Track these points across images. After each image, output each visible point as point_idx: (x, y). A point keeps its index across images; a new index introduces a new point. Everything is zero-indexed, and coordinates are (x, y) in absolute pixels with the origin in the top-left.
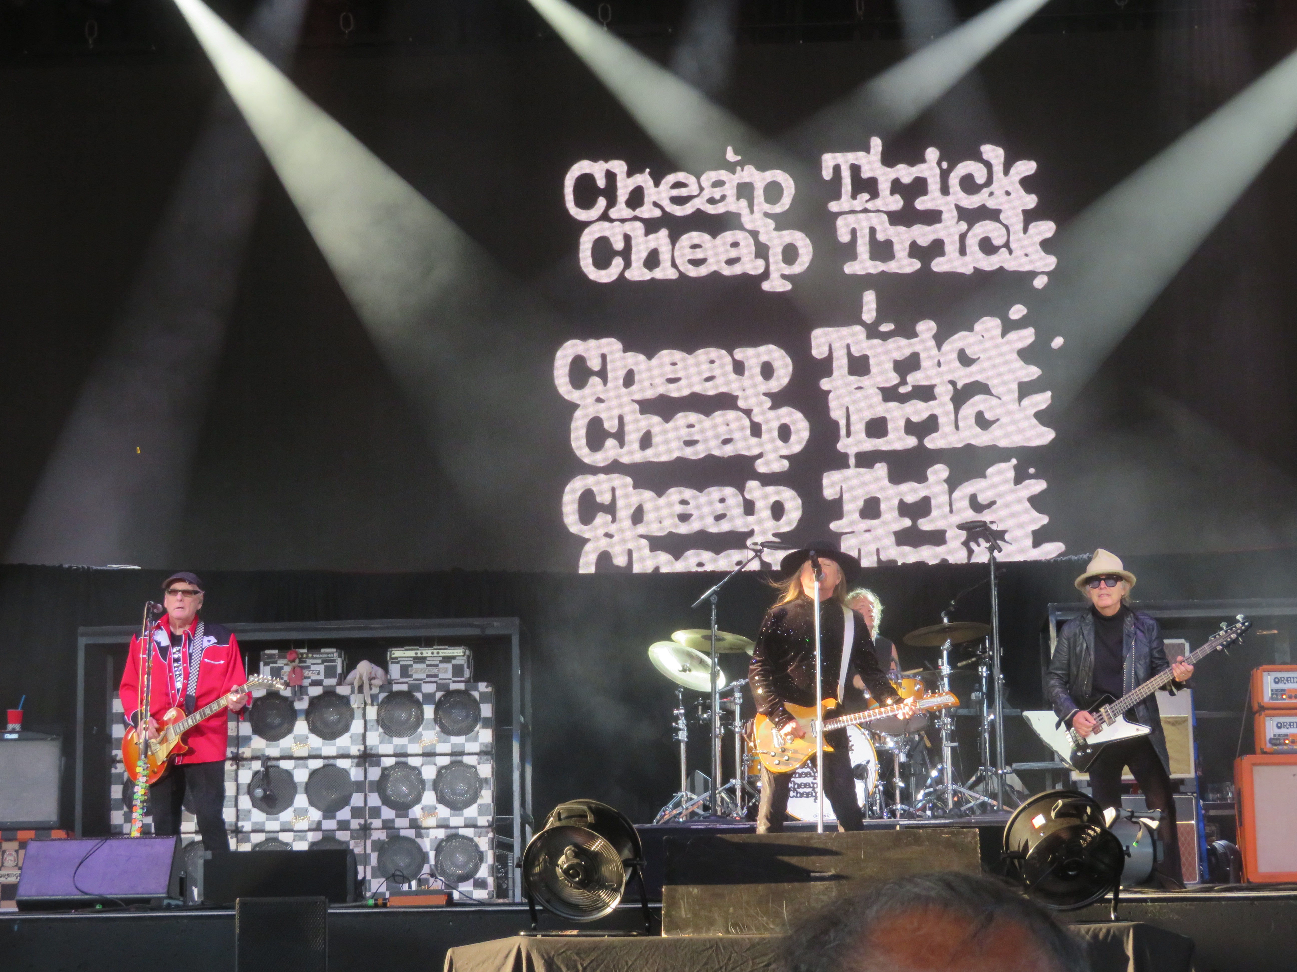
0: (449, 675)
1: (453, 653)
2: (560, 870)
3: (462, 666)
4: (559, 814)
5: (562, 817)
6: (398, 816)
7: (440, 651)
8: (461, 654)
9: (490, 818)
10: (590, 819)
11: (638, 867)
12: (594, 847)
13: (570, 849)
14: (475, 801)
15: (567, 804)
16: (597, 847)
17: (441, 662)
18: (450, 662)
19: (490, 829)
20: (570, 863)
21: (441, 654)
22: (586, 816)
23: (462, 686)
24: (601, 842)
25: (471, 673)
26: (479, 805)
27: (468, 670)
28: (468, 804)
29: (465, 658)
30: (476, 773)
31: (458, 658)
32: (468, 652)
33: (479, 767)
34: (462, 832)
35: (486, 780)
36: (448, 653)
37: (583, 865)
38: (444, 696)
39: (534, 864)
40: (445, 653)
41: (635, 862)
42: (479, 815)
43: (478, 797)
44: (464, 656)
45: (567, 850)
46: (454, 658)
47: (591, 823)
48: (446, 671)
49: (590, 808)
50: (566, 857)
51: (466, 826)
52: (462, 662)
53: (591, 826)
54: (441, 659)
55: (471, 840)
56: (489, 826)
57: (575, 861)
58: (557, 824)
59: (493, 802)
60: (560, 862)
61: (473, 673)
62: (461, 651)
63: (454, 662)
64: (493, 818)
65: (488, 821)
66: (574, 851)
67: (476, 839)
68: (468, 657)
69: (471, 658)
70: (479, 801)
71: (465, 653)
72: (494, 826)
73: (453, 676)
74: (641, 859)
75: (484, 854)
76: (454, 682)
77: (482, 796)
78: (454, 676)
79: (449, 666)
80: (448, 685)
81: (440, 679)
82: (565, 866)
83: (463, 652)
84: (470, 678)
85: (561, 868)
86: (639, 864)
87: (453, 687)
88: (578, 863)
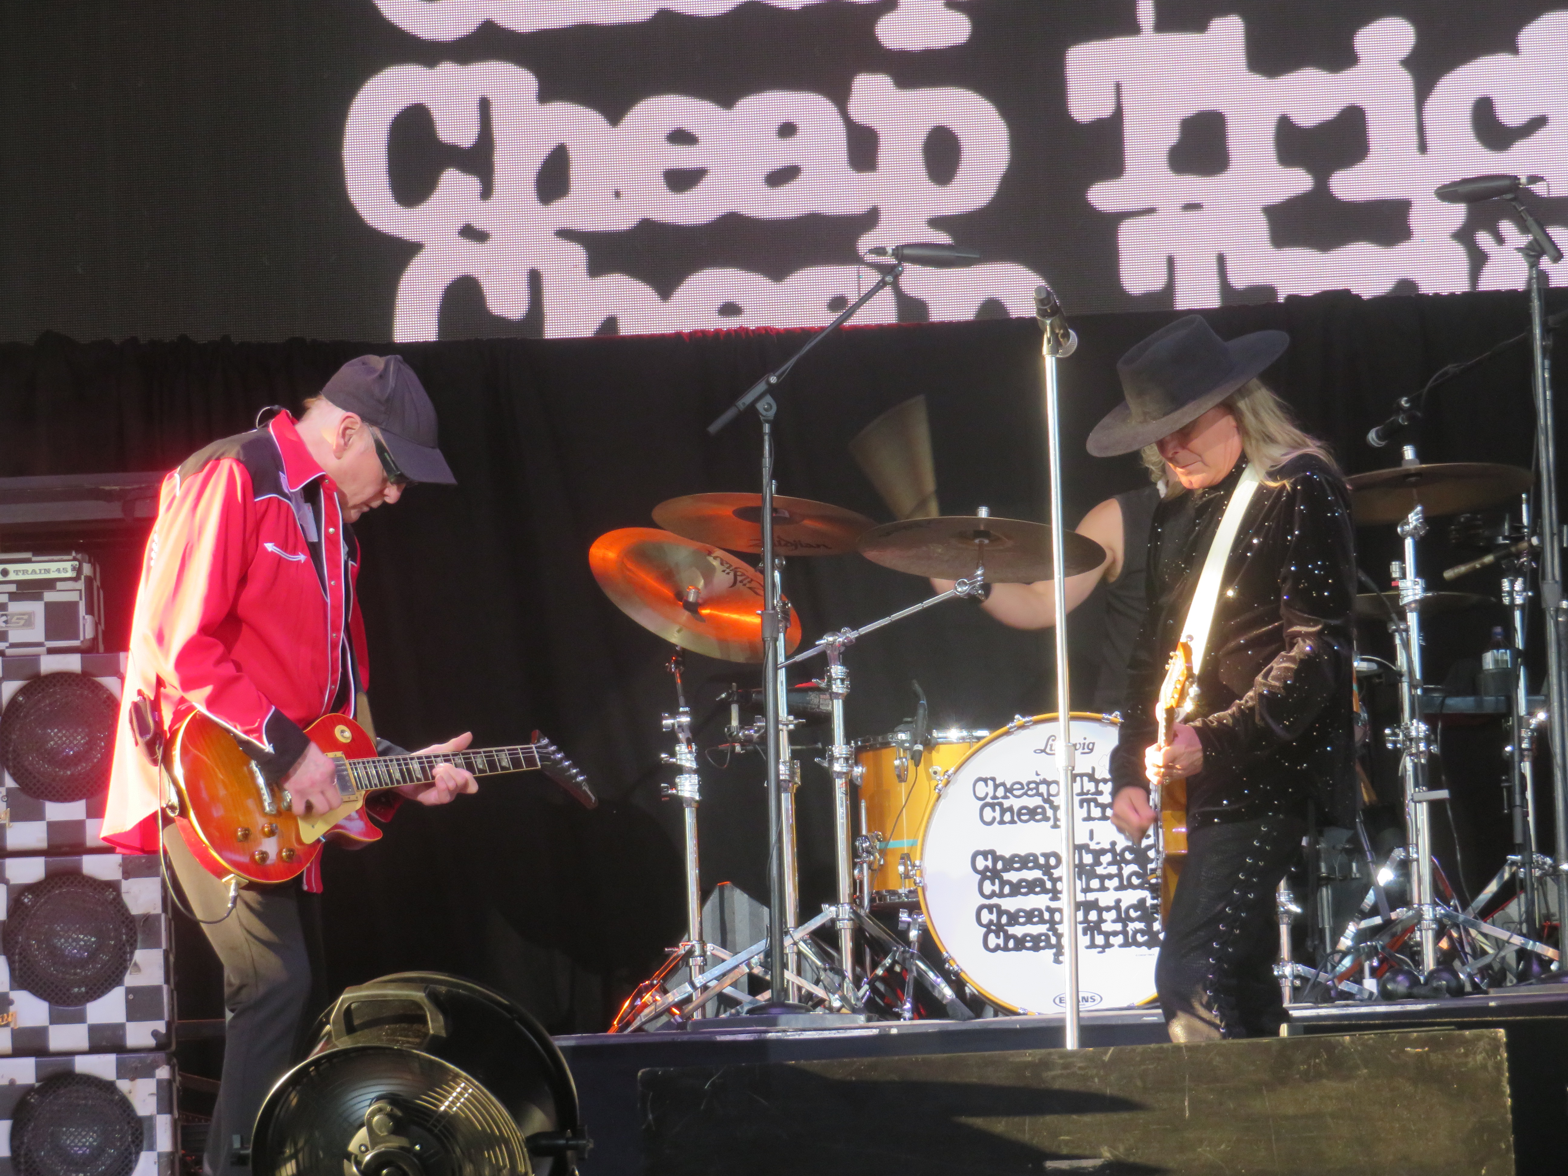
0: (37, 633)
1: (47, 571)
2: (354, 1169)
3: (74, 605)
4: (348, 1013)
5: (356, 1022)
7: (11, 567)
8: (70, 574)
9: (161, 1026)
10: (435, 1024)
11: (569, 1153)
12: (447, 1103)
13: (380, 1110)
14: (119, 982)
15: (368, 988)
16: (453, 1102)
17: (13, 597)
18: (38, 597)
19: (161, 1056)
20: (381, 1148)
21: (12, 577)
22: (423, 1020)
23: (73, 663)
24: (465, 1089)
25: (97, 624)
26: (129, 991)
27: (89, 618)
28: (98, 989)
29: (81, 585)
30: (118, 903)
31: (59, 585)
32: (87, 569)
33: (126, 885)
34: (85, 1065)
35: (148, 920)
36: (34, 572)
37: (416, 1154)
38: (22, 691)
39: (283, 1153)
40: (25, 572)
41: (562, 1142)
42: (128, 1020)
43: (126, 969)
44: (76, 579)
45: (373, 1114)
46: (50, 584)
47: (435, 1037)
48: (29, 623)
49: (434, 997)
50: (371, 1131)
51: (95, 1049)
52: (73, 597)
53: (436, 1046)
54: (13, 588)
55: (109, 1087)
56: (159, 1048)
57: (395, 1143)
58: (344, 1043)
59: (167, 981)
60: (353, 1147)
61: (102, 627)
62: (68, 565)
63: (50, 596)
64: (169, 1025)
65: (155, 1034)
66: (391, 1116)
67: (124, 1085)
68: (89, 581)
69: (97, 583)
70: (130, 980)
71: (79, 570)
72: (174, 1047)
73: (48, 637)
74: (577, 1134)
75: (145, 1126)
76: (51, 651)
77: (136, 964)
78: (50, 634)
79: (37, 609)
80: (36, 658)
81: (13, 645)
82: (368, 1158)
83: (74, 569)
84: (95, 639)
85: (358, 1163)
86: (575, 1148)
87: (49, 664)
88: (402, 1148)
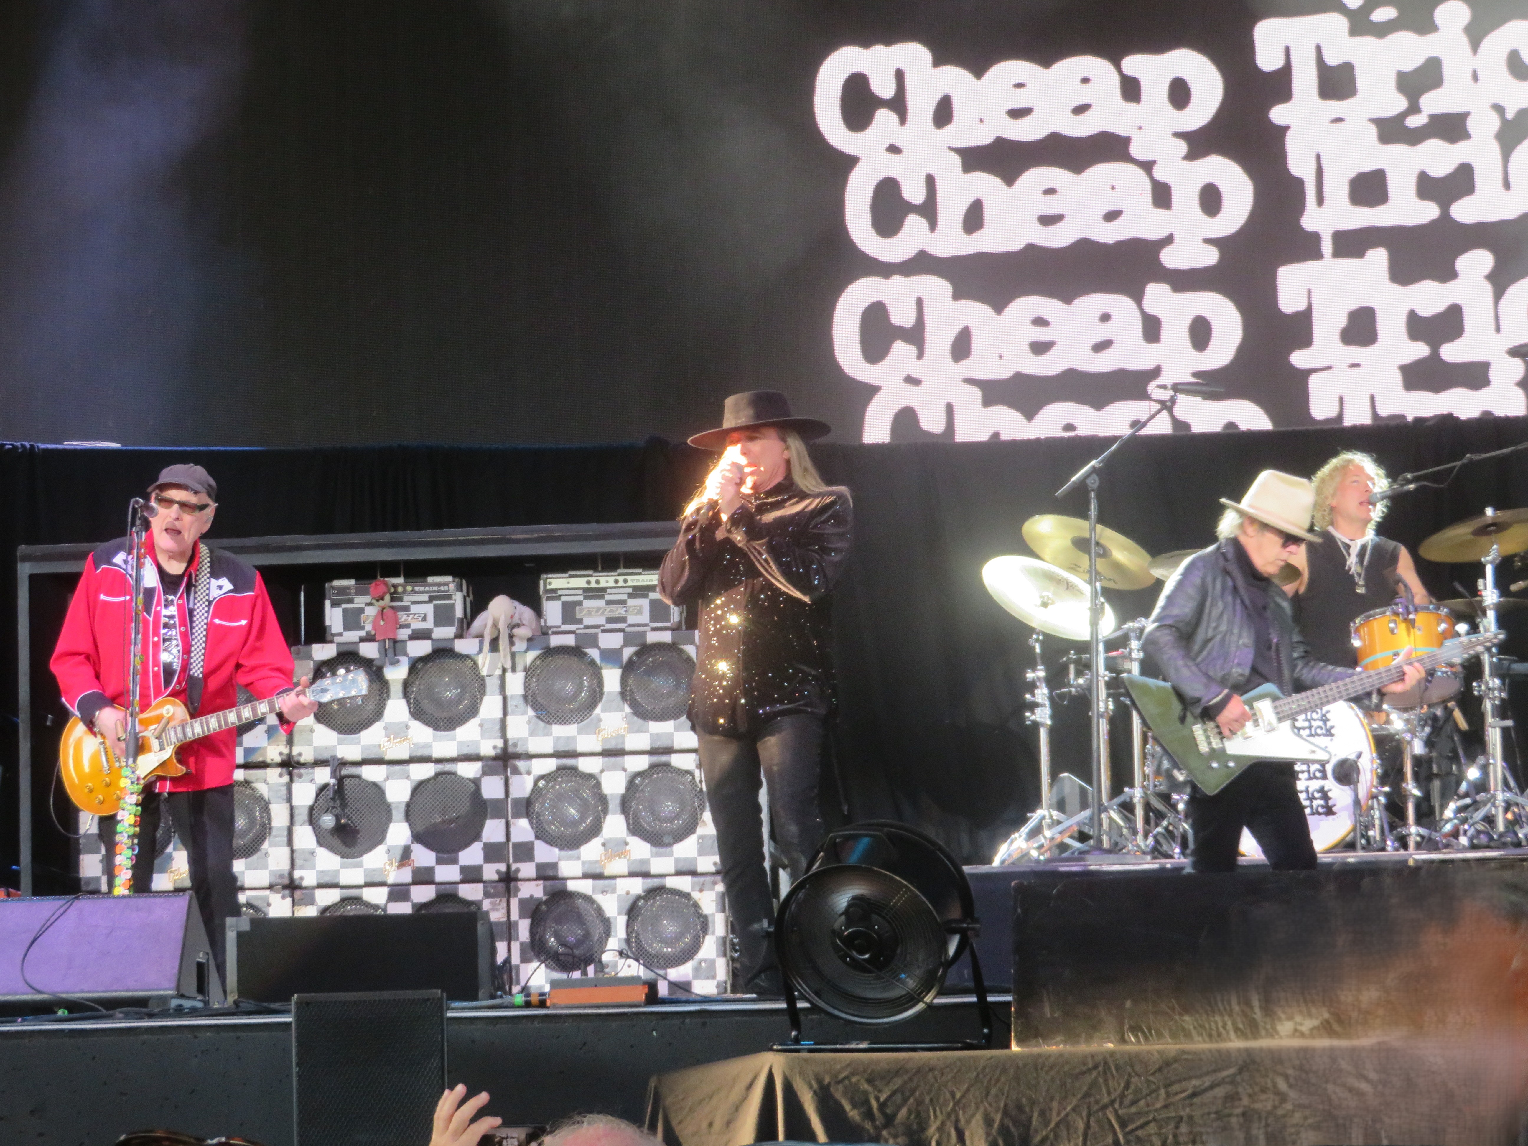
0: (645, 618)
1: (647, 580)
2: (838, 941)
5: (840, 850)
7: (629, 578)
11: (970, 933)
12: (894, 901)
16: (899, 900)
17: (630, 596)
18: (646, 596)
19: (719, 878)
20: (854, 928)
21: (630, 584)
23: (666, 637)
24: (906, 892)
25: (681, 613)
26: (700, 837)
28: (680, 835)
30: (693, 784)
34: (672, 883)
36: (643, 581)
37: (875, 932)
38: (635, 654)
40: (638, 581)
41: (965, 927)
42: (699, 855)
43: (697, 824)
48: (640, 612)
50: (848, 917)
51: (679, 873)
54: (630, 590)
55: (687, 896)
56: (717, 873)
58: (832, 863)
61: (684, 615)
67: (696, 895)
70: (700, 831)
73: (651, 621)
74: (974, 922)
75: (710, 919)
76: (654, 629)
77: (703, 821)
78: (653, 619)
79: (645, 603)
80: (644, 634)
81: (630, 626)
82: (846, 933)
84: (680, 622)
86: (972, 929)
87: (652, 637)
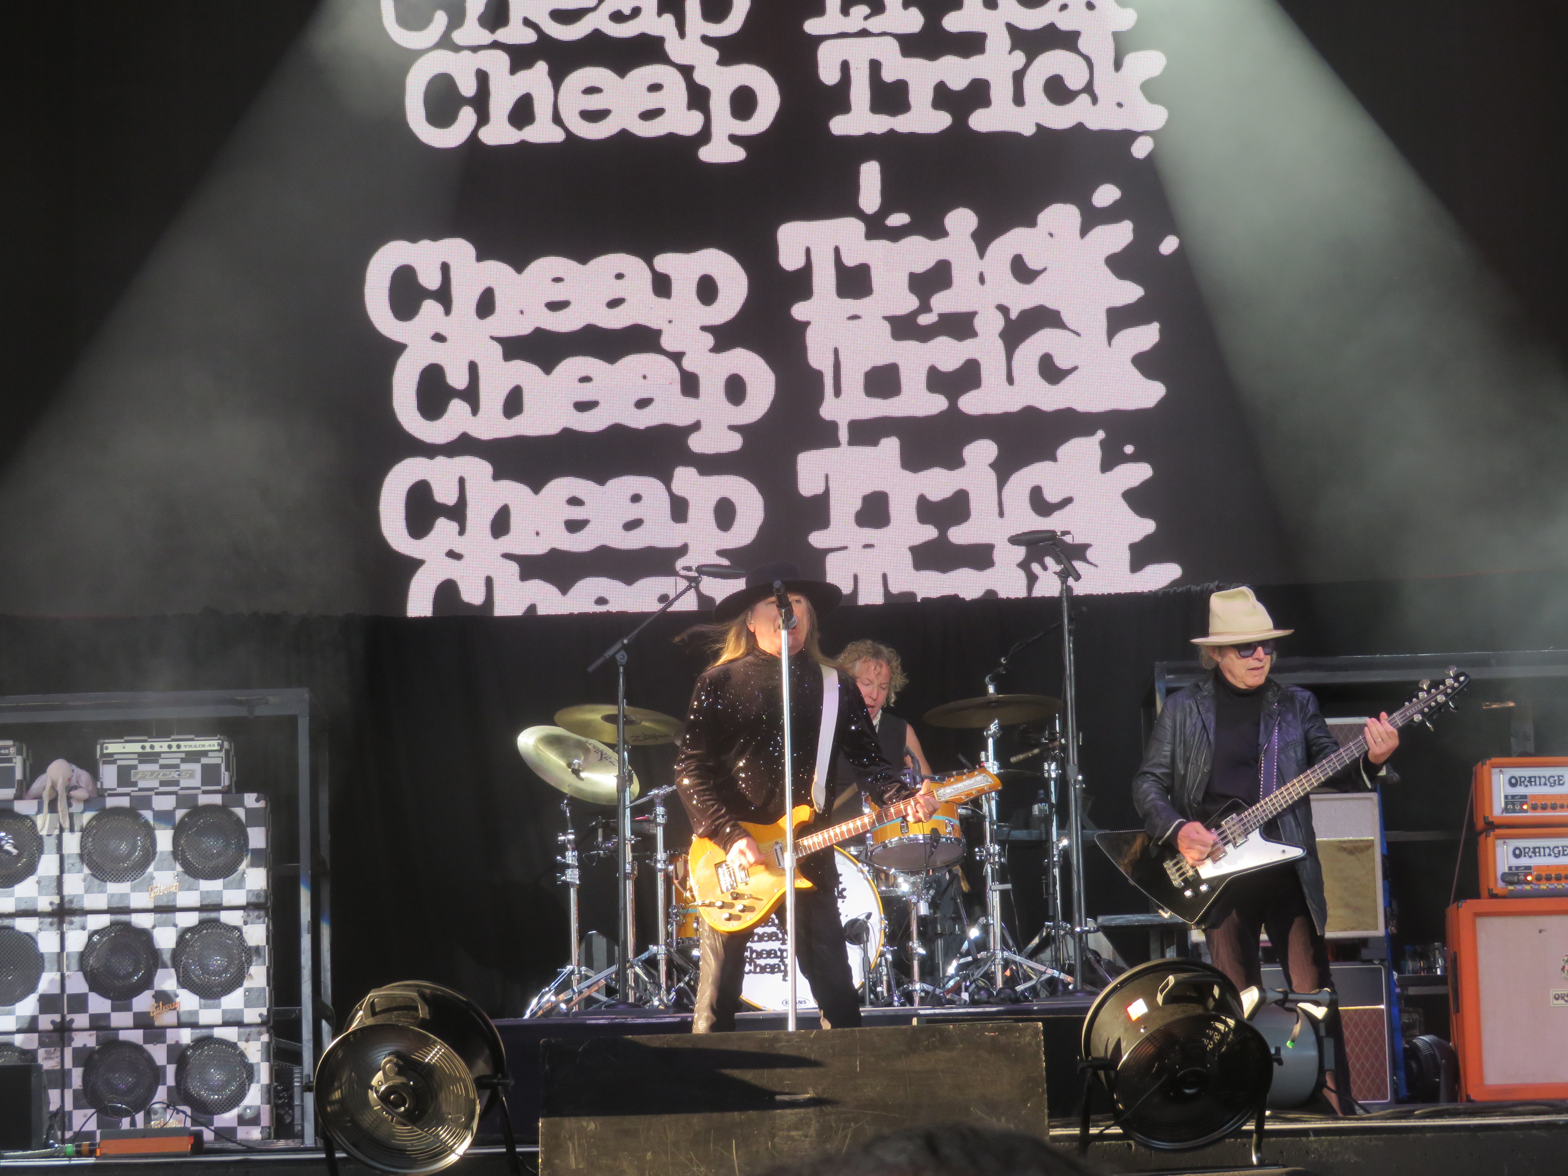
0: (197, 782)
1: (203, 746)
2: (375, 1095)
3: (219, 766)
4: (372, 1005)
5: (377, 1010)
6: (114, 1009)
7: (182, 743)
8: (216, 748)
9: (264, 1011)
10: (423, 1012)
11: (500, 1087)
12: (429, 1058)
13: (390, 1061)
14: (240, 984)
15: (385, 990)
16: (433, 1057)
17: (183, 760)
18: (198, 761)
19: (264, 1029)
20: (390, 1083)
21: (183, 749)
22: (416, 1009)
23: (217, 799)
24: (440, 1049)
25: (231, 778)
26: (246, 990)
27: (226, 773)
28: (228, 988)
29: (223, 754)
30: (241, 938)
31: (210, 754)
32: (226, 745)
33: (245, 929)
34: (220, 1033)
35: (257, 949)
36: (196, 746)
37: (411, 1087)
38: (187, 815)
39: (333, 1085)
40: (190, 746)
41: (495, 1081)
42: (246, 1006)
43: (244, 977)
44: (220, 751)
45: (386, 1063)
46: (205, 753)
47: (423, 1020)
48: (192, 776)
49: (422, 996)
50: (384, 1073)
51: (225, 1024)
52: (218, 761)
53: (423, 1024)
54: (183, 755)
55: (234, 1046)
56: (262, 1024)
57: (399, 1080)
58: (370, 1021)
59: (268, 985)
60: (374, 1082)
61: (234, 779)
62: (215, 742)
63: (204, 760)
64: (268, 1010)
65: (261, 1015)
66: (396, 1064)
67: (242, 1045)
68: (227, 752)
69: (232, 753)
70: (247, 984)
71: (222, 746)
72: (271, 1024)
73: (203, 785)
74: (505, 1076)
75: (255, 1068)
76: (205, 792)
77: (250, 975)
78: (204, 783)
79: (197, 768)
80: (196, 796)
81: (182, 789)
82: (383, 1088)
83: (219, 744)
84: (230, 786)
85: (377, 1092)
86: (503, 1084)
87: (204, 800)
88: (403, 1084)
